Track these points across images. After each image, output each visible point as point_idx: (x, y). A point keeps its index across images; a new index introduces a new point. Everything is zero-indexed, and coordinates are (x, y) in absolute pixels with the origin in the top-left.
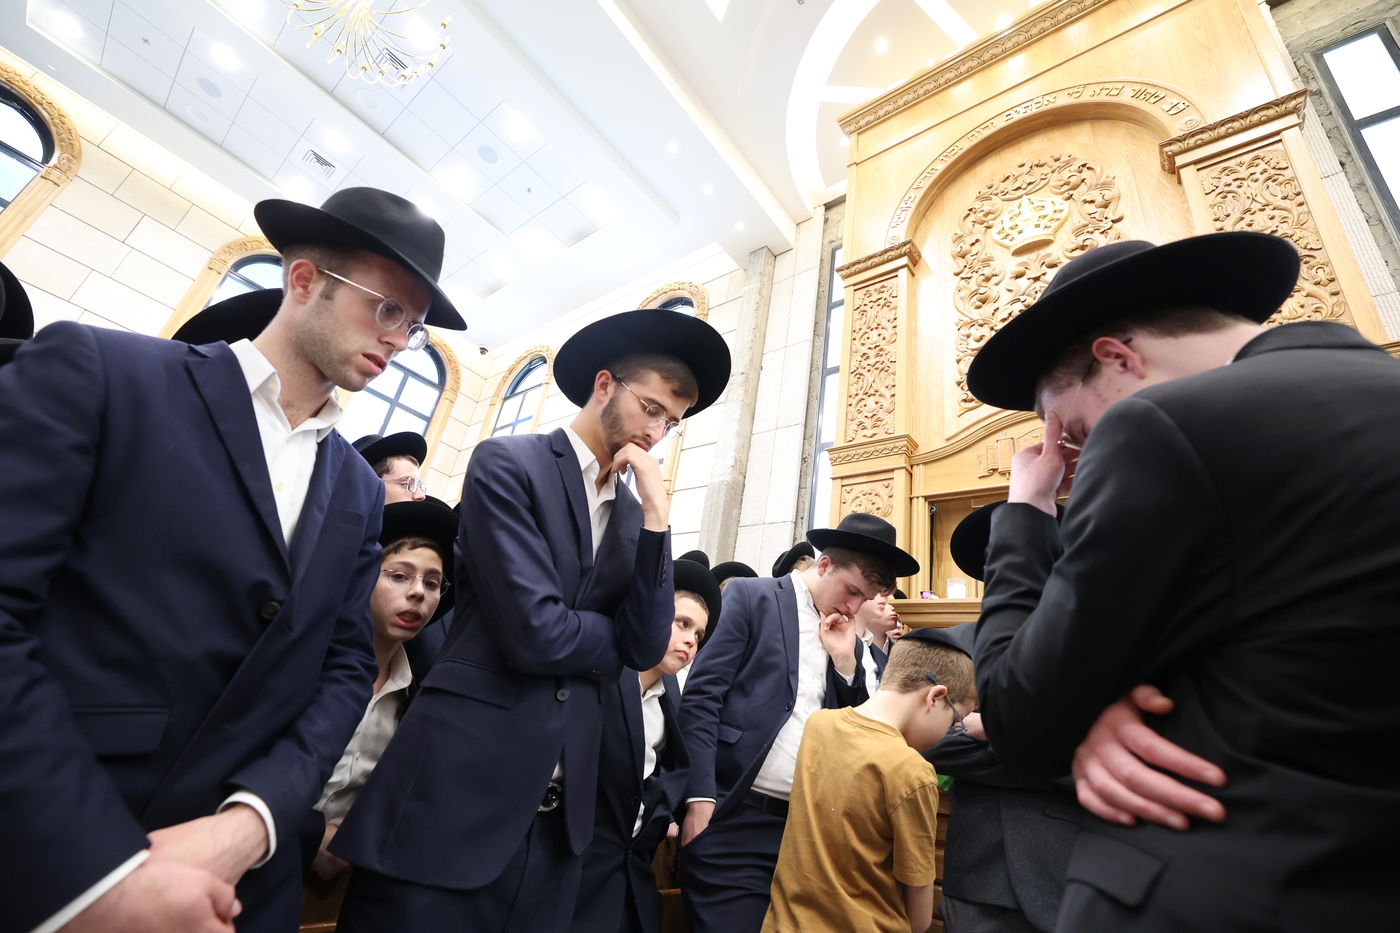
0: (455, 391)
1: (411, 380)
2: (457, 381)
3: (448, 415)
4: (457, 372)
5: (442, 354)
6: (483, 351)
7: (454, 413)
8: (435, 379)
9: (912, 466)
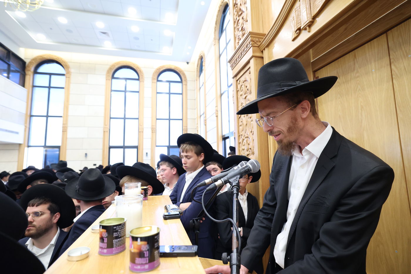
0: (186, 80)
1: (171, 84)
2: (185, 77)
3: (186, 90)
4: (184, 74)
5: (177, 71)
6: (188, 63)
7: (188, 89)
8: (179, 80)
9: (262, 52)
